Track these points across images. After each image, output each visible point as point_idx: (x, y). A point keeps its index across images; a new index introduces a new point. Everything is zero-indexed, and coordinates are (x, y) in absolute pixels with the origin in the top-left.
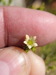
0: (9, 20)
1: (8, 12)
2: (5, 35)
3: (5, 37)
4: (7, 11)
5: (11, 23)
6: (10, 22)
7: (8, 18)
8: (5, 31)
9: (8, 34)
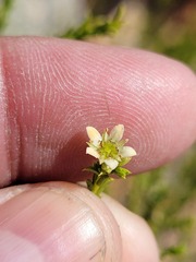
0: (23, 85)
1: (18, 58)
2: (11, 137)
3: (10, 144)
4: (14, 55)
5: (29, 95)
6: (28, 90)
7: (20, 76)
8: (11, 123)
9: (21, 134)
